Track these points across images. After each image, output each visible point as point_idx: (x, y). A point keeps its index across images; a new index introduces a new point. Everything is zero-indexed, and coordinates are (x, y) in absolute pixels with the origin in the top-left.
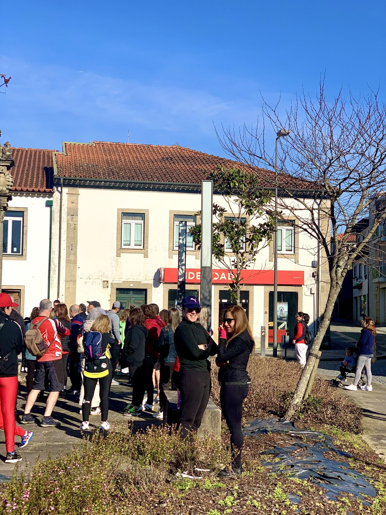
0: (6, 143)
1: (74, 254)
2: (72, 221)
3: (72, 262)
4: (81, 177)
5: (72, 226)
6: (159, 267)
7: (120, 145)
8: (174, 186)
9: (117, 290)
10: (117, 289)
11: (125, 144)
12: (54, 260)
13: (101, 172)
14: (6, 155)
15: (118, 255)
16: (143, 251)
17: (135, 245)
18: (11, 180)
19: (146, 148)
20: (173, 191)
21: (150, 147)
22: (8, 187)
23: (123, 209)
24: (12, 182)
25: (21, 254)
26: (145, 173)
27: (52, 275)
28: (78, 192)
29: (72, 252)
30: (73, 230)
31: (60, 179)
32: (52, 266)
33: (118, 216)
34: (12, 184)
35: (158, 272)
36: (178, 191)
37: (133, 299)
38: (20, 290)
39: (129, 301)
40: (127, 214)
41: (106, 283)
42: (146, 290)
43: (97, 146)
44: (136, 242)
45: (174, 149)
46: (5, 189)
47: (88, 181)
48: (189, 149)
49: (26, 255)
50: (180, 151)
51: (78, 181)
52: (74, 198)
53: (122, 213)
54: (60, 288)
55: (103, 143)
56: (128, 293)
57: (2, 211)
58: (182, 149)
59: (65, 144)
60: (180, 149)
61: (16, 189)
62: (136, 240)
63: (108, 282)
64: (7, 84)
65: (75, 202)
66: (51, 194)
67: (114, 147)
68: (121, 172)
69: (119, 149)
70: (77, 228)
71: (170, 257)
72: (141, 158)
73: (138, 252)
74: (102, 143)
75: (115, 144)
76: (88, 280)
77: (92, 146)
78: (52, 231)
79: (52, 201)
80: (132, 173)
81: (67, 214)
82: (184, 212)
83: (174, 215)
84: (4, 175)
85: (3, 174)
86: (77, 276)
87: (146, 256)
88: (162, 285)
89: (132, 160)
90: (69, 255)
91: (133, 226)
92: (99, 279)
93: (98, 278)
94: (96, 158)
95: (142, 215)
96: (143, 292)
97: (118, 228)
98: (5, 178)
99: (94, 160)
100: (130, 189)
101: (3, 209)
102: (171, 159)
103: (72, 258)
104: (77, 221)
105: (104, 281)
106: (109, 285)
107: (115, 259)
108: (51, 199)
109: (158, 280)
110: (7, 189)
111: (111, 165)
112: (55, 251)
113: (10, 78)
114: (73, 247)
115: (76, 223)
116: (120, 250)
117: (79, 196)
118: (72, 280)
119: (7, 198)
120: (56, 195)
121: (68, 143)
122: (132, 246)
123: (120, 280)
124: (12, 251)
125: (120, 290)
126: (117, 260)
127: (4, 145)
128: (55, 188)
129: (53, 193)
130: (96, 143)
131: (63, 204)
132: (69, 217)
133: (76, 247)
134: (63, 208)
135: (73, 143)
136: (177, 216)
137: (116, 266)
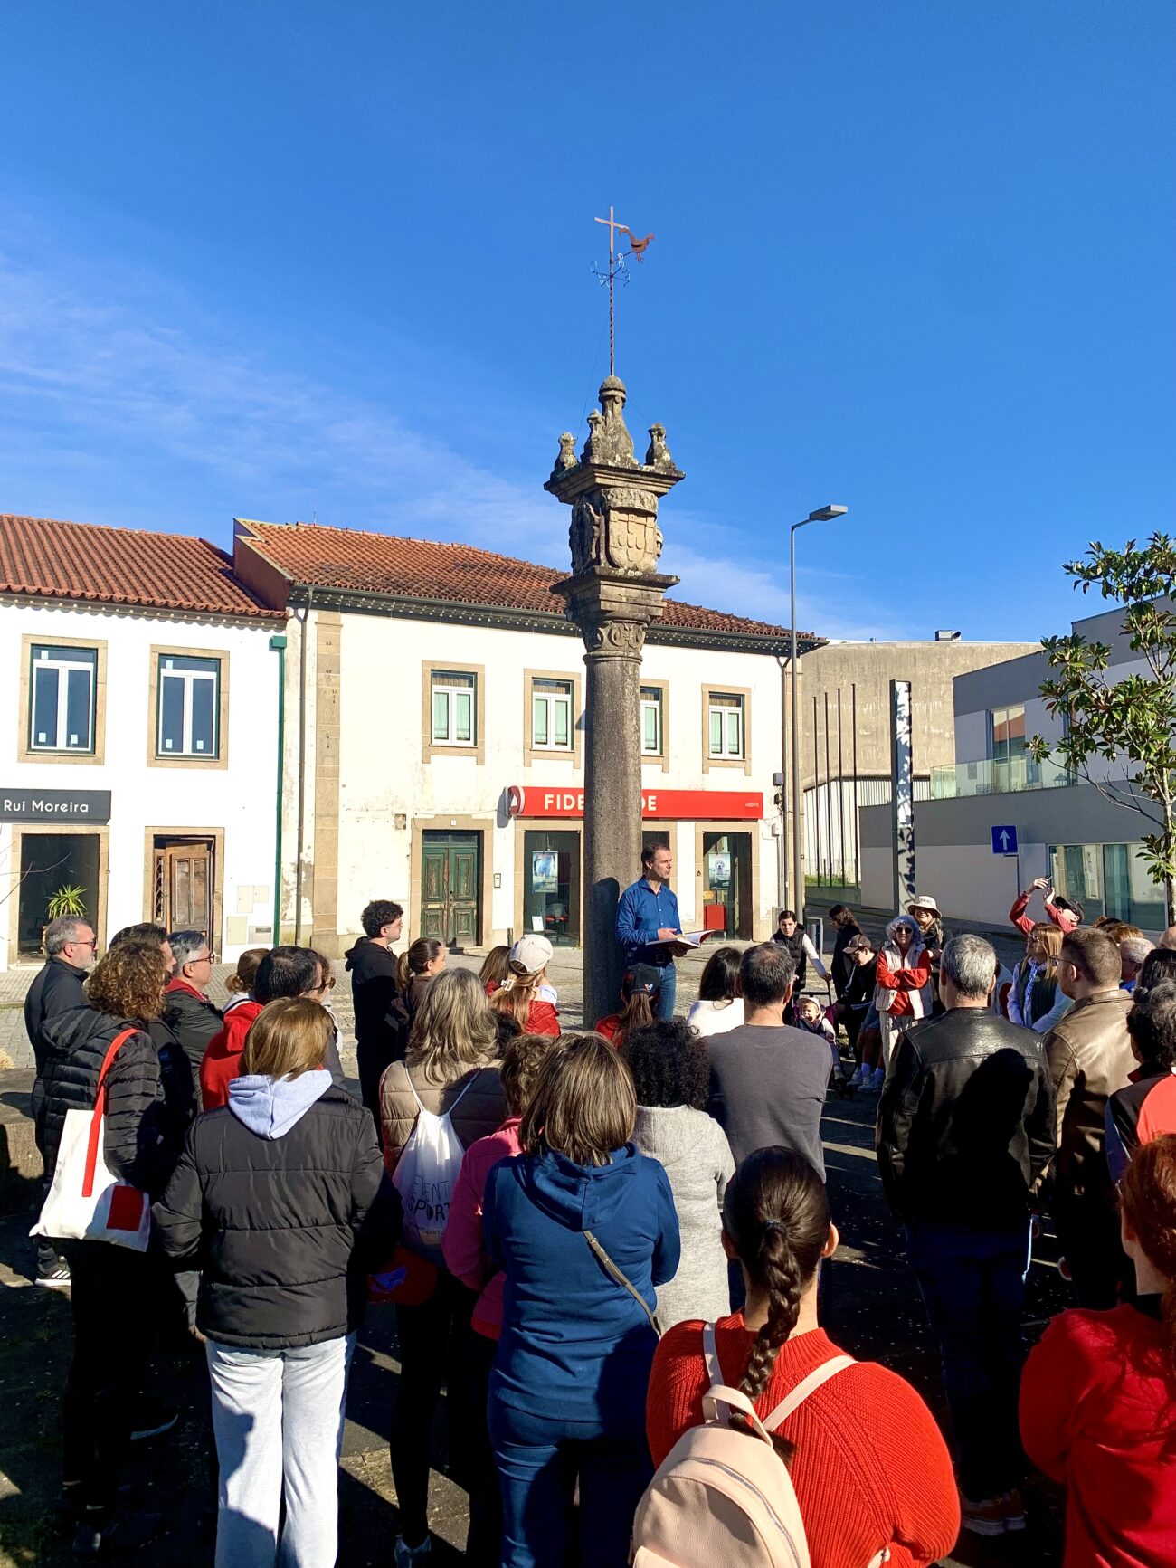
1: (333, 757)
2: (328, 682)
3: (329, 775)
4: (345, 587)
5: (329, 696)
6: (512, 783)
8: (534, 619)
9: (423, 834)
10: (426, 832)
12: (289, 770)
15: (426, 760)
16: (473, 751)
17: (458, 739)
21: (409, 543)
23: (435, 662)
27: (286, 802)
28: (340, 621)
29: (330, 752)
30: (330, 703)
31: (307, 591)
32: (287, 783)
33: (423, 676)
35: (508, 794)
38: (214, 837)
39: (446, 856)
40: (443, 675)
41: (400, 818)
42: (480, 833)
44: (460, 733)
45: (460, 550)
47: (363, 600)
48: (486, 551)
49: (225, 758)
50: (472, 555)
51: (342, 597)
52: (330, 632)
53: (432, 670)
54: (305, 831)
56: (442, 840)
58: (475, 551)
60: (469, 550)
62: (460, 727)
63: (404, 816)
65: (333, 643)
66: (282, 622)
70: (339, 699)
73: (465, 753)
76: (364, 814)
78: (286, 704)
79: (285, 638)
81: (315, 667)
82: (551, 672)
83: (533, 678)
86: (341, 803)
87: (480, 762)
88: (511, 821)
90: (323, 760)
91: (453, 699)
92: (386, 810)
93: (385, 807)
95: (470, 678)
96: (477, 836)
97: (425, 701)
100: (446, 620)
103: (329, 765)
104: (339, 685)
105: (397, 815)
106: (408, 823)
107: (419, 768)
108: (283, 634)
109: (506, 812)
112: (291, 750)
114: (331, 742)
115: (336, 688)
116: (429, 749)
117: (342, 630)
118: (328, 813)
120: (293, 625)
122: (453, 741)
123: (429, 812)
124: (194, 749)
125: (429, 834)
126: (423, 771)
127: (650, 431)
128: (292, 610)
129: (287, 620)
131: (307, 646)
132: (321, 675)
133: (337, 741)
134: (308, 654)
136: (538, 682)
137: (422, 781)
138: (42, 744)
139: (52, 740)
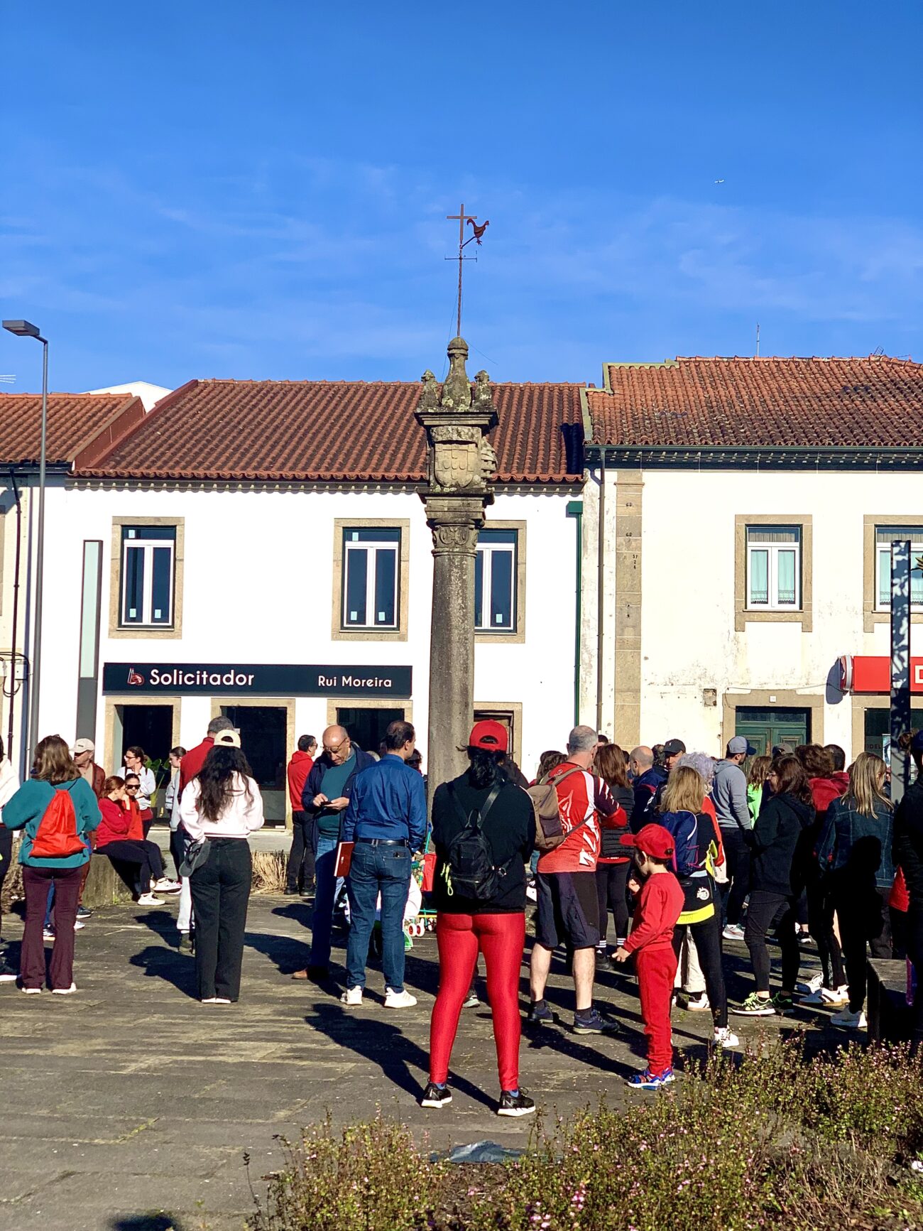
0: (480, 373)
1: (633, 627)
2: (628, 547)
3: (630, 645)
4: (647, 443)
5: (629, 561)
6: (840, 655)
7: (738, 362)
8: (875, 456)
9: (737, 711)
10: (739, 709)
11: (751, 360)
12: (587, 643)
13: (694, 431)
14: (481, 401)
15: (740, 627)
16: (799, 616)
17: (780, 602)
18: (491, 457)
19: (803, 366)
20: (872, 467)
21: (811, 363)
22: (484, 475)
23: (750, 516)
24: (493, 462)
25: (512, 628)
26: (801, 427)
27: (584, 676)
28: (641, 479)
29: (630, 621)
30: (631, 568)
31: (598, 451)
32: (584, 656)
33: (737, 532)
34: (493, 467)
35: (839, 666)
36: (885, 467)
37: (777, 731)
38: (512, 712)
39: (768, 737)
40: (757, 529)
41: (710, 694)
42: (808, 711)
43: (684, 369)
44: (781, 595)
45: (873, 365)
46: (477, 478)
47: (664, 453)
48: (910, 361)
49: (523, 632)
50: (888, 369)
51: (640, 453)
52: (630, 493)
53: (747, 525)
54: (603, 707)
55: (698, 359)
56: (764, 719)
57: (472, 529)
58: (894, 363)
59: (609, 367)
60: (888, 363)
61: (499, 477)
62: (782, 589)
63: (715, 691)
64: (480, 239)
65: (633, 504)
66: (578, 487)
67: (724, 369)
68: (743, 428)
69: (736, 372)
70: (640, 564)
71: (868, 629)
72: (791, 390)
73: (787, 619)
74: (696, 361)
75: (725, 360)
76: (669, 688)
77: (673, 368)
78: (583, 573)
79: (581, 503)
80: (770, 428)
81: (615, 531)
82: (900, 517)
83: (876, 526)
84: (477, 446)
85: (474, 445)
86: (643, 677)
87: (807, 628)
88: (847, 698)
89: (767, 398)
90: (622, 630)
91: (774, 554)
92: (694, 684)
93: (692, 681)
94: (681, 398)
95: (795, 530)
96: (803, 714)
97: (739, 561)
98: (478, 453)
99: (676, 402)
100: (764, 466)
101: (473, 526)
102: (867, 389)
103: (629, 635)
104: (640, 549)
105: (706, 690)
106: (719, 700)
107: (732, 637)
108: (579, 498)
109: (837, 686)
110: (483, 478)
111: (717, 413)
112: (588, 621)
113: (487, 223)
114: (631, 611)
115: (636, 552)
116: (743, 615)
117: (644, 489)
118: (630, 688)
119: (483, 499)
120: (591, 487)
121: (617, 365)
122: (774, 605)
123: (744, 687)
124: (493, 622)
125: (746, 712)
126: (736, 640)
127: (476, 378)
128: (587, 472)
129: (583, 484)
130: (680, 362)
131: (606, 509)
132: (621, 539)
133: (639, 609)
134: (606, 517)
135: (627, 365)
136: (882, 529)
137: (735, 652)
138: (353, 622)
139: (362, 619)
